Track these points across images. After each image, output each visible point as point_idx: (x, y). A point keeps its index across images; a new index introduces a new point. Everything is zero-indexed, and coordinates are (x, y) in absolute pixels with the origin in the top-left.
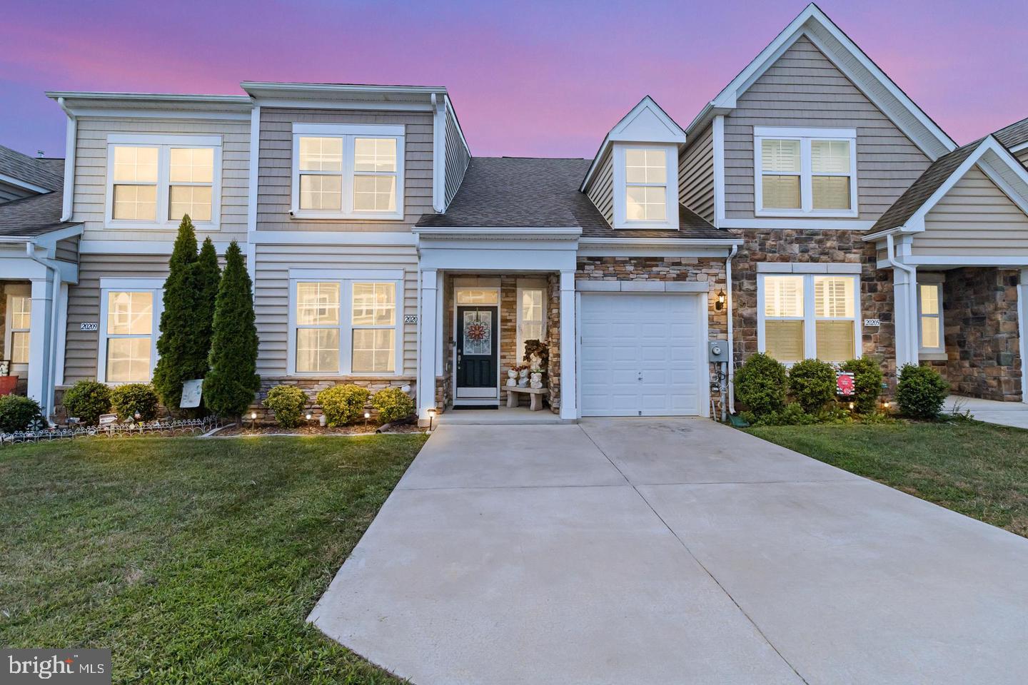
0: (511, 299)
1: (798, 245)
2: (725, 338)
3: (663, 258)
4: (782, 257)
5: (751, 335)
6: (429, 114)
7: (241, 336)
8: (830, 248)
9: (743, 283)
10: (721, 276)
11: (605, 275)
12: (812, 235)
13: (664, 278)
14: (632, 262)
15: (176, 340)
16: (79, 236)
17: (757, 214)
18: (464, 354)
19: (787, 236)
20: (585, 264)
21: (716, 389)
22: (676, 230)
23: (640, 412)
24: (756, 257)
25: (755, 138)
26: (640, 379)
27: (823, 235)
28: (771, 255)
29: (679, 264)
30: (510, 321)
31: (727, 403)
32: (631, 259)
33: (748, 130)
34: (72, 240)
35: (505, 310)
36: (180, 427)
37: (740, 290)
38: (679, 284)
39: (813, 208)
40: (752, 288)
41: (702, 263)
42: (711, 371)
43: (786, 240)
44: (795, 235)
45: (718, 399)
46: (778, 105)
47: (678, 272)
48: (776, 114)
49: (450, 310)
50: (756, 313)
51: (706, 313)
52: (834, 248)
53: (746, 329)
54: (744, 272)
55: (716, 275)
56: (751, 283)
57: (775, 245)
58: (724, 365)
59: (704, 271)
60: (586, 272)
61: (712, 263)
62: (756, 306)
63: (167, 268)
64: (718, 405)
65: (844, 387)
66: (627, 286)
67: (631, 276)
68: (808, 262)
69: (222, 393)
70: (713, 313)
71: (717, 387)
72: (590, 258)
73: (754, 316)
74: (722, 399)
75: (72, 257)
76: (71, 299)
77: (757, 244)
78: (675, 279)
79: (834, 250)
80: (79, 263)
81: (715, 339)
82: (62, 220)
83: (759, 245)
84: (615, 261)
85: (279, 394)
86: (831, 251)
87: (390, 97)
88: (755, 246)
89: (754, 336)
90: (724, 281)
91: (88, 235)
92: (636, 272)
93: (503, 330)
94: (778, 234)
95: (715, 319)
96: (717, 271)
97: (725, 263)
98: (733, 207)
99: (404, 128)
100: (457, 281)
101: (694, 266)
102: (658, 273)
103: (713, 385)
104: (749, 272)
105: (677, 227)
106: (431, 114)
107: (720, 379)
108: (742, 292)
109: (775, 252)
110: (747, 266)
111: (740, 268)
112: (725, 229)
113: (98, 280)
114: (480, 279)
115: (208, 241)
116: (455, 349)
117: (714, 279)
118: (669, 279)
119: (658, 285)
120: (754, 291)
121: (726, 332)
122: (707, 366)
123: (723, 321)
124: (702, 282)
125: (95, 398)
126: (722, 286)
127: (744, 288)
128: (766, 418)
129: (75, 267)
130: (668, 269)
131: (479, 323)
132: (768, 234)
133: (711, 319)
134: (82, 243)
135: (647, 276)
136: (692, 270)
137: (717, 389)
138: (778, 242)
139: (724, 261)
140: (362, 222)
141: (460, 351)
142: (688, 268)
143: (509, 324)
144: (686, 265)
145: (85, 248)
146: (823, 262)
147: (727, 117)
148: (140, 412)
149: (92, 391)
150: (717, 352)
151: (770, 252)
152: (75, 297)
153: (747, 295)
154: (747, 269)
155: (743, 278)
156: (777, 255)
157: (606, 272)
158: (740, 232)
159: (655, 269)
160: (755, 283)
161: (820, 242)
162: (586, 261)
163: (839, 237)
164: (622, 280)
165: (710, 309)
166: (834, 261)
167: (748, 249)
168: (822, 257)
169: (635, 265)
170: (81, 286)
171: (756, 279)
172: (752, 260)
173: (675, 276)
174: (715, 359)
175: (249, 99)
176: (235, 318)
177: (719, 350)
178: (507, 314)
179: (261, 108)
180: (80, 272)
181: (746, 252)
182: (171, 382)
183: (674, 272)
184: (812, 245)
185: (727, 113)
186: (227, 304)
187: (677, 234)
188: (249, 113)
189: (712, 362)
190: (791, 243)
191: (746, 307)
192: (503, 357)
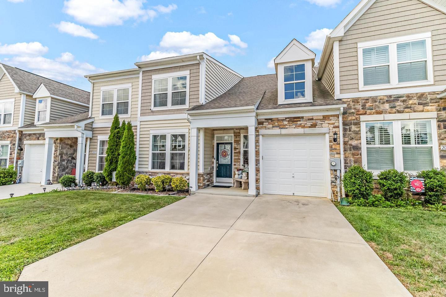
0: (238, 139)
1: (388, 104)
2: (339, 157)
3: (303, 117)
4: (377, 112)
5: (358, 155)
6: (198, 64)
7: (128, 156)
8: (411, 104)
9: (351, 127)
10: (336, 124)
11: (273, 127)
12: (398, 98)
13: (304, 127)
14: (287, 120)
15: (110, 157)
16: (93, 122)
17: (360, 90)
18: (219, 163)
19: (381, 99)
20: (263, 122)
21: (333, 184)
22: (311, 103)
23: (294, 194)
24: (359, 113)
25: (358, 49)
26: (293, 177)
27: (406, 97)
28: (369, 111)
29: (312, 119)
30: (238, 149)
31: (341, 192)
32: (286, 118)
33: (355, 46)
34: (90, 123)
35: (236, 144)
36: (110, 188)
37: (350, 131)
38: (313, 129)
39: (399, 82)
40: (357, 130)
41: (325, 118)
42: (331, 174)
43: (380, 102)
44: (386, 99)
45: (336, 189)
46: (373, 29)
47: (312, 123)
48: (373, 33)
49: (213, 144)
50: (361, 143)
51: (328, 144)
52: (415, 104)
53: (354, 152)
54: (352, 121)
55: (333, 124)
56: (356, 127)
57: (373, 106)
58: (338, 171)
59: (326, 122)
60: (264, 126)
61: (330, 118)
62: (360, 139)
63: (109, 132)
64: (335, 193)
65: (417, 187)
66: (284, 131)
67: (286, 127)
68: (396, 113)
69: (120, 177)
70: (332, 144)
71: (335, 183)
72: (266, 119)
73: (359, 145)
74: (338, 190)
75: (90, 129)
76: (91, 143)
77: (360, 106)
78: (310, 127)
79: (415, 105)
80: (93, 131)
81: (333, 157)
82: (89, 117)
83: (362, 106)
84: (278, 120)
85: (139, 178)
86: (412, 106)
87: (184, 60)
88: (359, 107)
89: (359, 156)
90: (338, 127)
91: (96, 122)
92: (289, 125)
93: (235, 153)
94: (374, 99)
95: (333, 147)
96: (334, 122)
97: (338, 117)
98: (345, 87)
99: (189, 71)
100: (215, 132)
101: (320, 120)
102: (301, 124)
103: (332, 182)
104: (355, 121)
105: (312, 101)
106: (199, 64)
107: (336, 179)
108: (351, 132)
109: (372, 109)
110: (354, 118)
111: (349, 119)
112: (340, 100)
113: (97, 136)
114: (225, 131)
115: (124, 121)
116: (215, 161)
117: (332, 126)
118: (307, 127)
119: (300, 130)
120: (359, 131)
121: (340, 154)
122: (329, 172)
123: (338, 148)
124: (325, 128)
125: (90, 177)
126: (336, 130)
127: (352, 130)
128: (358, 202)
129: (91, 132)
130: (306, 122)
131: (225, 150)
132: (368, 100)
133: (331, 147)
134: (94, 124)
135: (295, 126)
136: (319, 122)
137: (335, 184)
138: (374, 104)
139: (338, 116)
140: (174, 110)
141: (217, 162)
142: (317, 121)
143: (237, 150)
144: (316, 120)
145: (95, 126)
146: (407, 113)
147: (340, 41)
148: (101, 182)
149: (89, 174)
150: (333, 164)
151: (369, 109)
152: (92, 142)
153: (354, 133)
154: (354, 120)
155: (351, 124)
156: (374, 111)
157: (274, 125)
158: (349, 100)
159: (299, 123)
160: (360, 127)
161: (404, 101)
162: (264, 121)
163: (419, 97)
164: (282, 129)
165: (330, 142)
166: (415, 111)
167: (355, 109)
168: (406, 110)
169: (288, 121)
170: (93, 139)
171: (360, 125)
172: (357, 115)
173: (310, 125)
174: (333, 168)
175: (138, 69)
176: (126, 149)
177: (335, 163)
178: (236, 146)
179: (143, 71)
180: (93, 134)
181: (353, 111)
182: (108, 172)
183: (309, 123)
184: (397, 104)
185: (340, 39)
186: (124, 144)
187: (311, 104)
188: (139, 74)
189: (332, 170)
190: (384, 103)
191: (354, 140)
192: (235, 165)
